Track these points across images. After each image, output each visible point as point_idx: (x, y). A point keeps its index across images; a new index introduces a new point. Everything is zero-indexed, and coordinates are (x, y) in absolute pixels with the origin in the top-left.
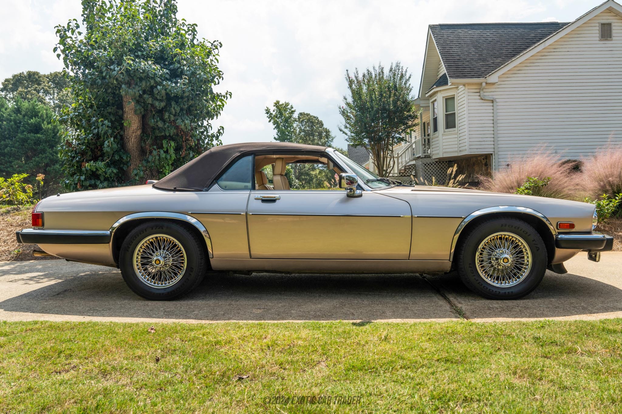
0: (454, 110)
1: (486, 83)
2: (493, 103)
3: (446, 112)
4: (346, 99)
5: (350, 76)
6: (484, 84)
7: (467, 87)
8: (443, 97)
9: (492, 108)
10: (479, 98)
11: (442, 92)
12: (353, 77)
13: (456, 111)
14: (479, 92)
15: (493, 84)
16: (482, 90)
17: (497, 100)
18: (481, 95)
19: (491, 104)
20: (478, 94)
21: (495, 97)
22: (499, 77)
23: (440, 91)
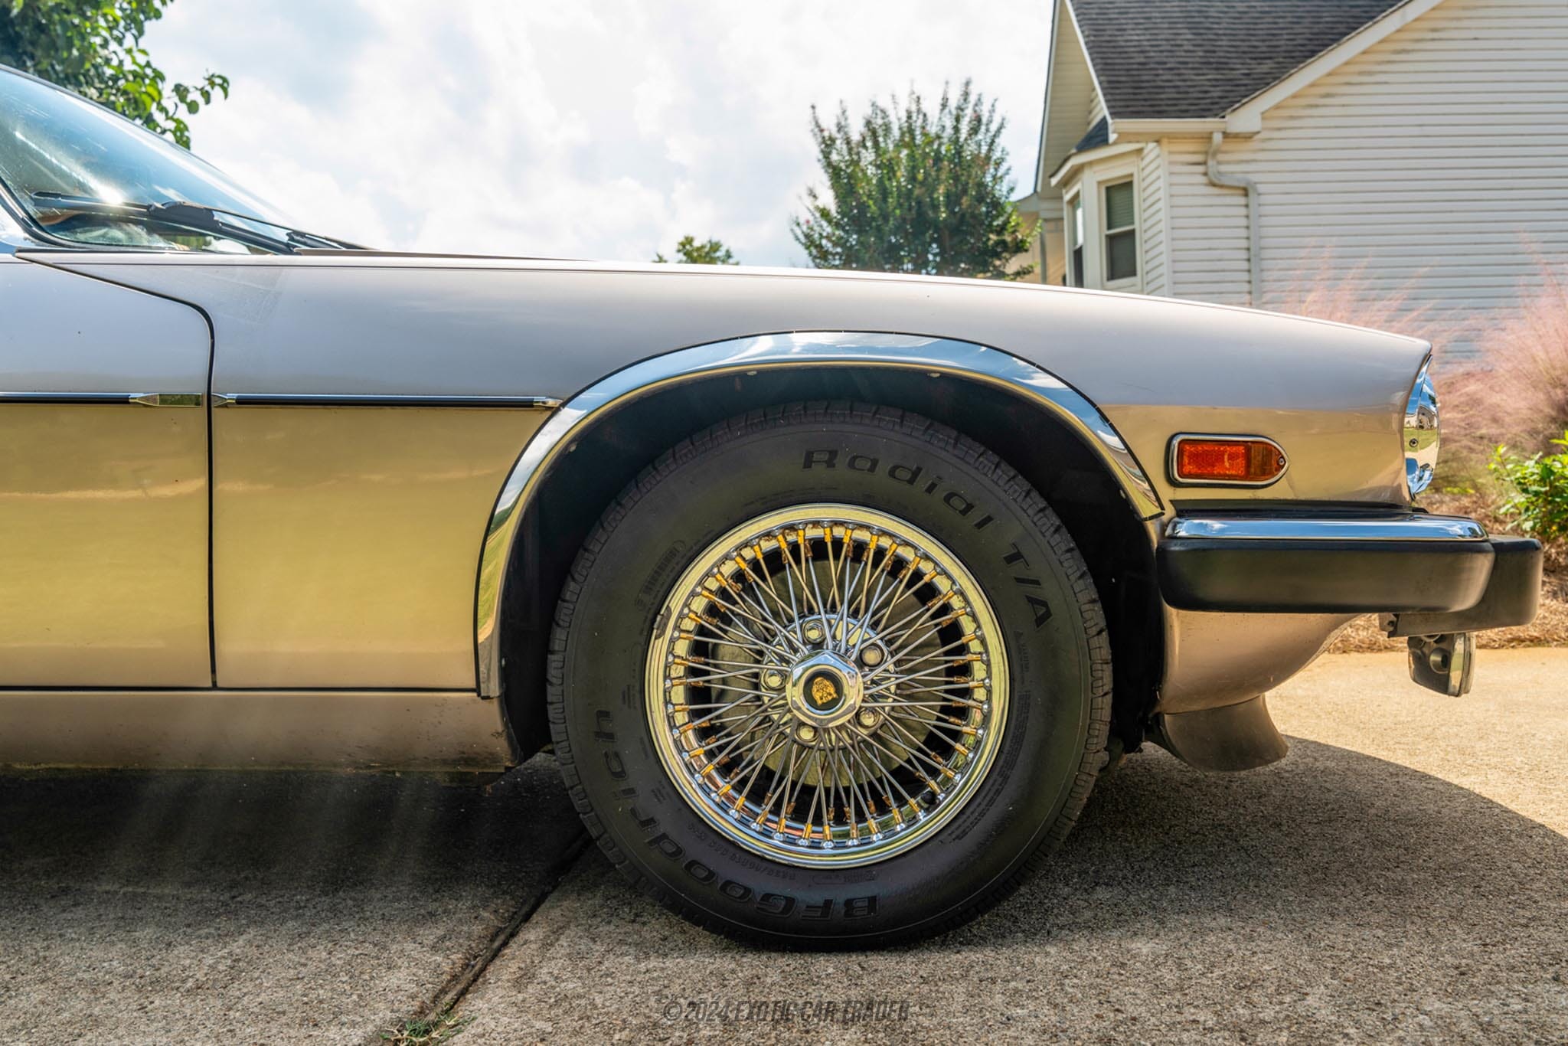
0: (1132, 223)
1: (1226, 135)
2: (1246, 195)
3: (1109, 227)
4: (815, 197)
5: (824, 126)
6: (1218, 138)
7: (1166, 146)
8: (1099, 183)
9: (1243, 211)
10: (1204, 180)
11: (1096, 168)
12: (830, 125)
13: (1136, 226)
14: (1204, 163)
15: (1248, 137)
16: (1215, 154)
17: (1261, 188)
18: (1211, 171)
19: (1242, 200)
20: (1201, 169)
21: (1254, 178)
22: (1264, 116)
23: (1091, 163)
